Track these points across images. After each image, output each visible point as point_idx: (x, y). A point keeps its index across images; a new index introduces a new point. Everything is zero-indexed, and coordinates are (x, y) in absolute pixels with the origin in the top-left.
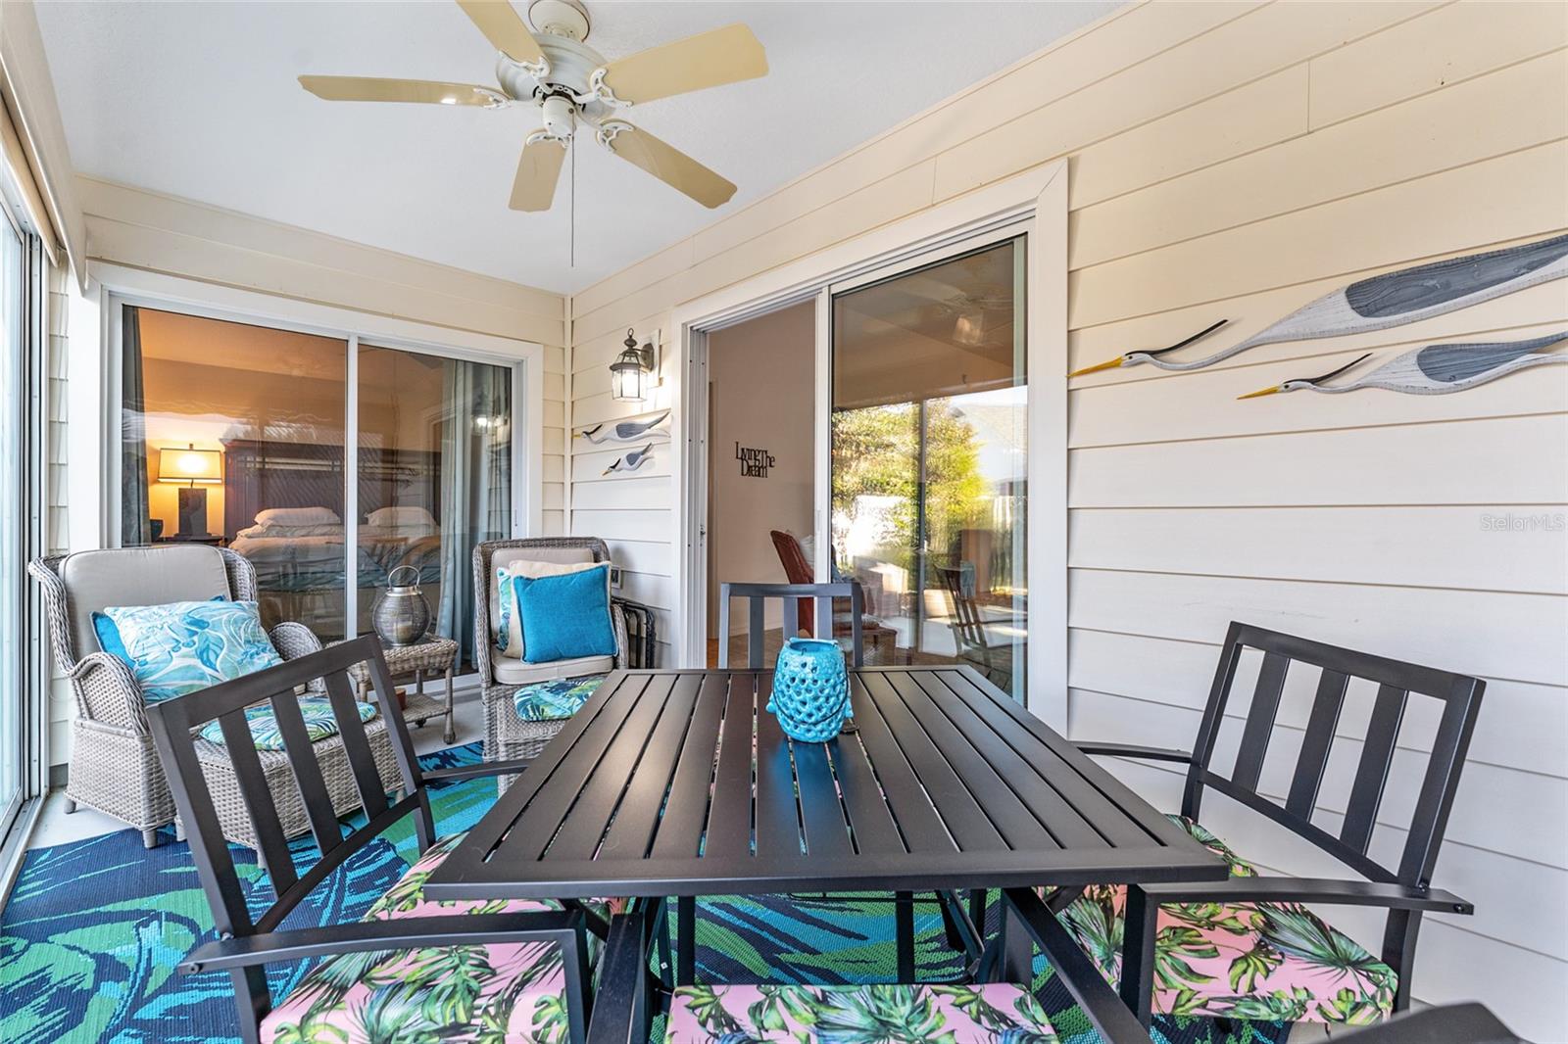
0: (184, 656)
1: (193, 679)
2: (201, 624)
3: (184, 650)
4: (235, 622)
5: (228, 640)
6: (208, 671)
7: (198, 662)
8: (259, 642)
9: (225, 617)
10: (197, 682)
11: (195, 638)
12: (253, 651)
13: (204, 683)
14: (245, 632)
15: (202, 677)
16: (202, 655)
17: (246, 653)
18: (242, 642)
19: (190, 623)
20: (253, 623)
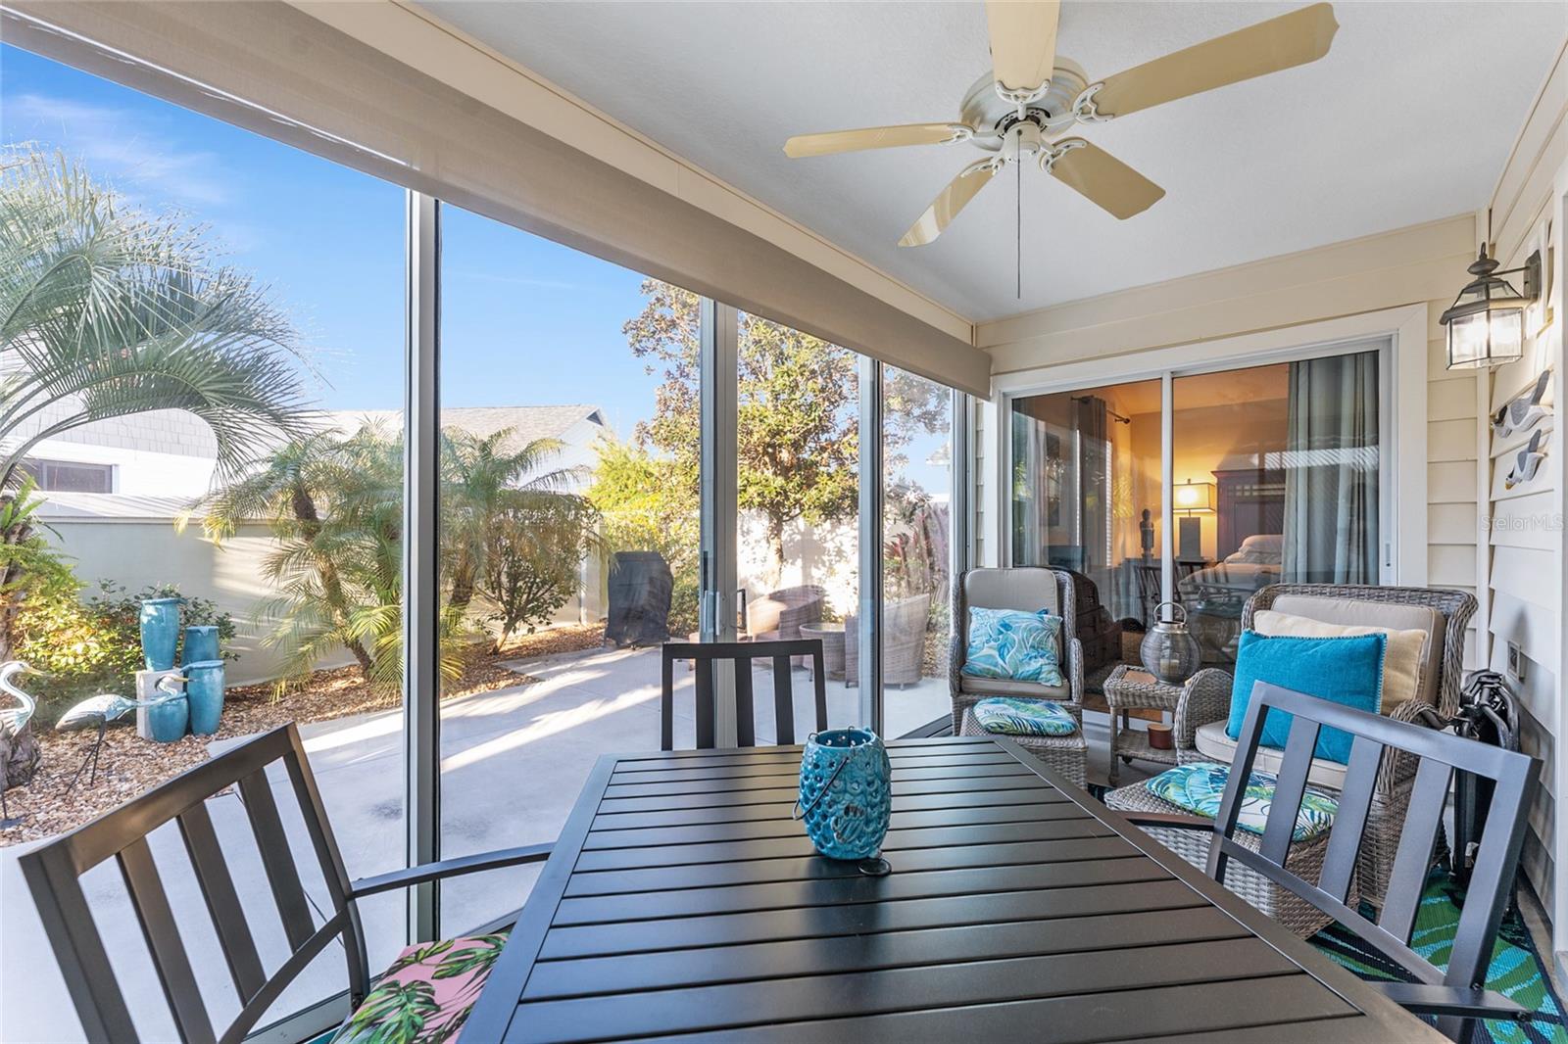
0: (990, 648)
1: (990, 664)
2: (1007, 627)
3: (992, 643)
4: (1030, 630)
5: (1019, 643)
6: (1001, 662)
7: (996, 653)
8: (1042, 649)
9: (1024, 625)
10: (992, 668)
11: (1001, 637)
12: (1034, 654)
13: (997, 669)
14: (1034, 639)
15: (996, 665)
16: (1001, 649)
17: (1028, 655)
18: (1028, 646)
19: (1002, 626)
20: (1044, 633)
